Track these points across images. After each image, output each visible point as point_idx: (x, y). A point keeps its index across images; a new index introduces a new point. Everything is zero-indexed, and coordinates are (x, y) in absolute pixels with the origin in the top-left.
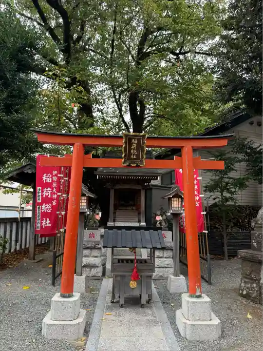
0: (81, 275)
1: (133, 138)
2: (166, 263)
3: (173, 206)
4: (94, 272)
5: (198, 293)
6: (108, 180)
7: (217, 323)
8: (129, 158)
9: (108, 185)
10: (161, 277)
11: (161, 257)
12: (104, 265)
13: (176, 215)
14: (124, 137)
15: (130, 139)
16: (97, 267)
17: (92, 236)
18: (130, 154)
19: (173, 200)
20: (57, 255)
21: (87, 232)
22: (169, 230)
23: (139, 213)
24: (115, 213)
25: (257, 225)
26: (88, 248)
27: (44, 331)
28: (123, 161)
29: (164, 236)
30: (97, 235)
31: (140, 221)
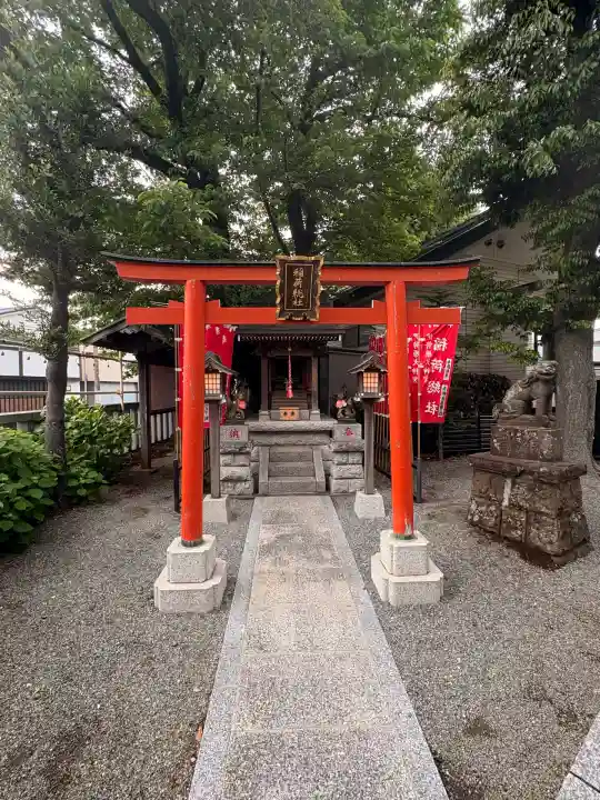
0: (220, 497)
1: (296, 267)
2: (353, 471)
3: (365, 385)
4: (241, 487)
5: (408, 533)
6: (256, 343)
7: (437, 579)
8: (290, 305)
9: (257, 352)
10: (344, 492)
11: (345, 464)
12: (255, 476)
13: (370, 401)
14: (278, 265)
15: (291, 269)
16: (246, 481)
17: (235, 434)
18: (291, 298)
19: (365, 375)
21: (226, 430)
22: (358, 422)
23: (309, 395)
24: (270, 396)
25: (503, 416)
26: (229, 453)
27: (158, 602)
28: (278, 311)
29: (349, 432)
30: (243, 433)
31: (309, 407)
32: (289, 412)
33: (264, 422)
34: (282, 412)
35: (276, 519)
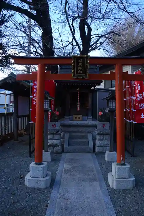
0: (48, 151)
1: (80, 59)
2: (105, 143)
4: (56, 149)
8: (77, 73)
10: (101, 152)
12: (62, 145)
15: (78, 60)
16: (58, 146)
17: (54, 126)
18: (78, 70)
19: (110, 101)
20: (32, 138)
23: (88, 110)
29: (104, 126)
30: (58, 125)
31: (87, 116)
32: (78, 117)
33: (67, 121)
34: (74, 117)
35: (71, 161)
